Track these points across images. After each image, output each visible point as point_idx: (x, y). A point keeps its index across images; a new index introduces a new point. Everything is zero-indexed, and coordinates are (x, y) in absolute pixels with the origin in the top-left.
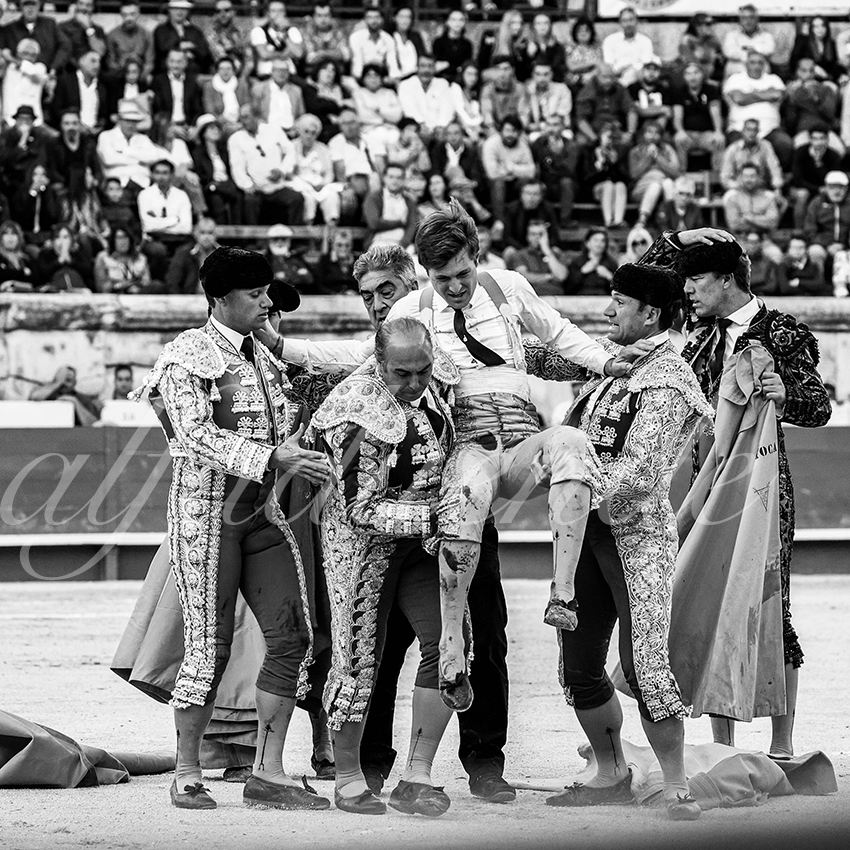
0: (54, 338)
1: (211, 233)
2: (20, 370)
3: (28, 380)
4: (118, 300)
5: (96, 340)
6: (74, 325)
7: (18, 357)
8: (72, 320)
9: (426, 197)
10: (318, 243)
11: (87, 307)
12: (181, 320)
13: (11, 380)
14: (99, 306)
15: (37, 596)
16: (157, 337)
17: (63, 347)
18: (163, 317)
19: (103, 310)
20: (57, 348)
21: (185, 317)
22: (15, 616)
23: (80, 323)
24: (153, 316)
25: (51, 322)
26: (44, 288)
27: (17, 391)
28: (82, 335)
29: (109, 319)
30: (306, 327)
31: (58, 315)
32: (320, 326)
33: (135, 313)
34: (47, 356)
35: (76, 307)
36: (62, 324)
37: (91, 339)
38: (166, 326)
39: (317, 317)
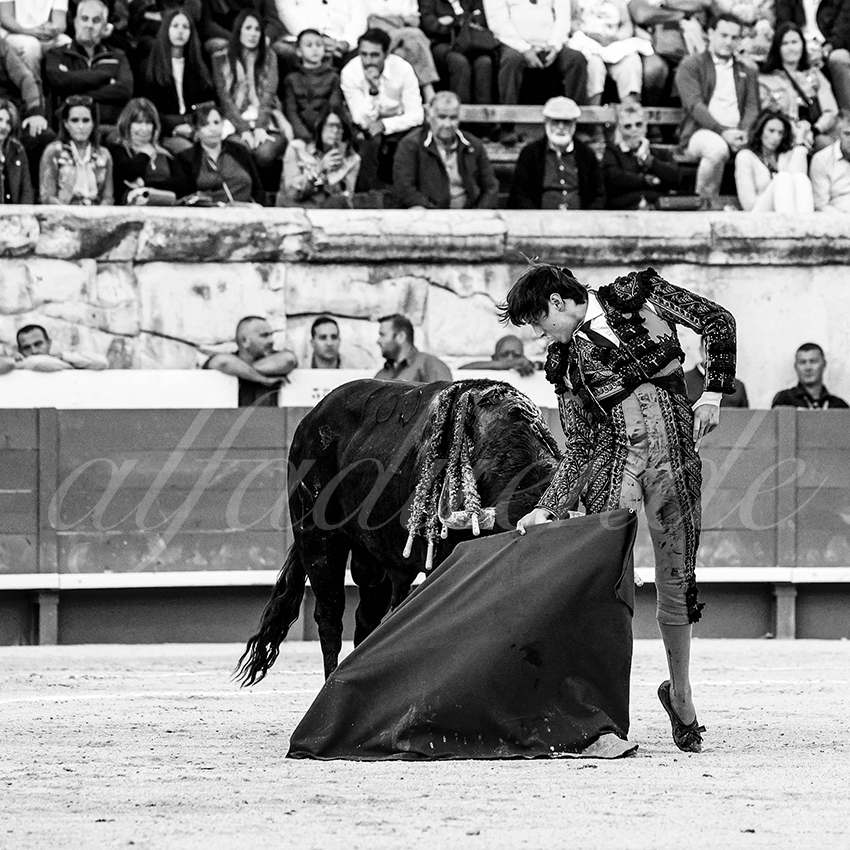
0: (208, 274)
1: (453, 117)
2: (157, 321)
3: (168, 337)
4: (305, 215)
5: (272, 278)
6: (238, 254)
7: (154, 303)
8: (237, 246)
9: (773, 63)
10: (609, 130)
11: (259, 227)
12: (400, 248)
13: (143, 336)
14: (277, 225)
15: (182, 663)
16: (364, 272)
17: (222, 287)
18: (373, 242)
19: (282, 231)
20: (214, 289)
21: (407, 242)
22: (149, 694)
23: (249, 250)
24: (359, 240)
25: (206, 251)
26: (194, 199)
27: (152, 352)
28: (251, 269)
29: (291, 246)
30: (590, 258)
31: (214, 239)
32: (611, 257)
33: (331, 236)
34: (198, 299)
35: (243, 227)
36: (221, 253)
37: (265, 277)
38: (379, 256)
39: (606, 242)
